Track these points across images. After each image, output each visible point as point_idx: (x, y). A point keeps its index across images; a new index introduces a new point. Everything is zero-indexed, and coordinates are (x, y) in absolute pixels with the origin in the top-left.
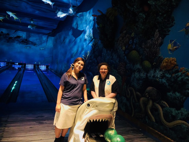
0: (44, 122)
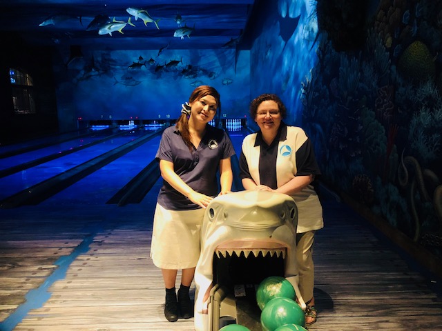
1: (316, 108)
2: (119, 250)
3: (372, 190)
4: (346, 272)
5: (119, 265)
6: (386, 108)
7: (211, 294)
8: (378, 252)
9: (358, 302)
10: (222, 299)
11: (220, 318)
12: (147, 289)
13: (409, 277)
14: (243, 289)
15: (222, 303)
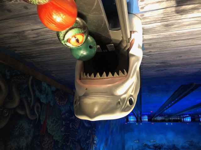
0: (159, 64)
1: (88, 135)
2: (194, 60)
3: (56, 98)
4: (61, 59)
5: (195, 52)
6: (47, 143)
7: (129, 44)
8: (49, 70)
9: (51, 46)
10: (122, 42)
11: (120, 29)
12: (175, 41)
13: (31, 60)
14: (109, 49)
15: (121, 39)
